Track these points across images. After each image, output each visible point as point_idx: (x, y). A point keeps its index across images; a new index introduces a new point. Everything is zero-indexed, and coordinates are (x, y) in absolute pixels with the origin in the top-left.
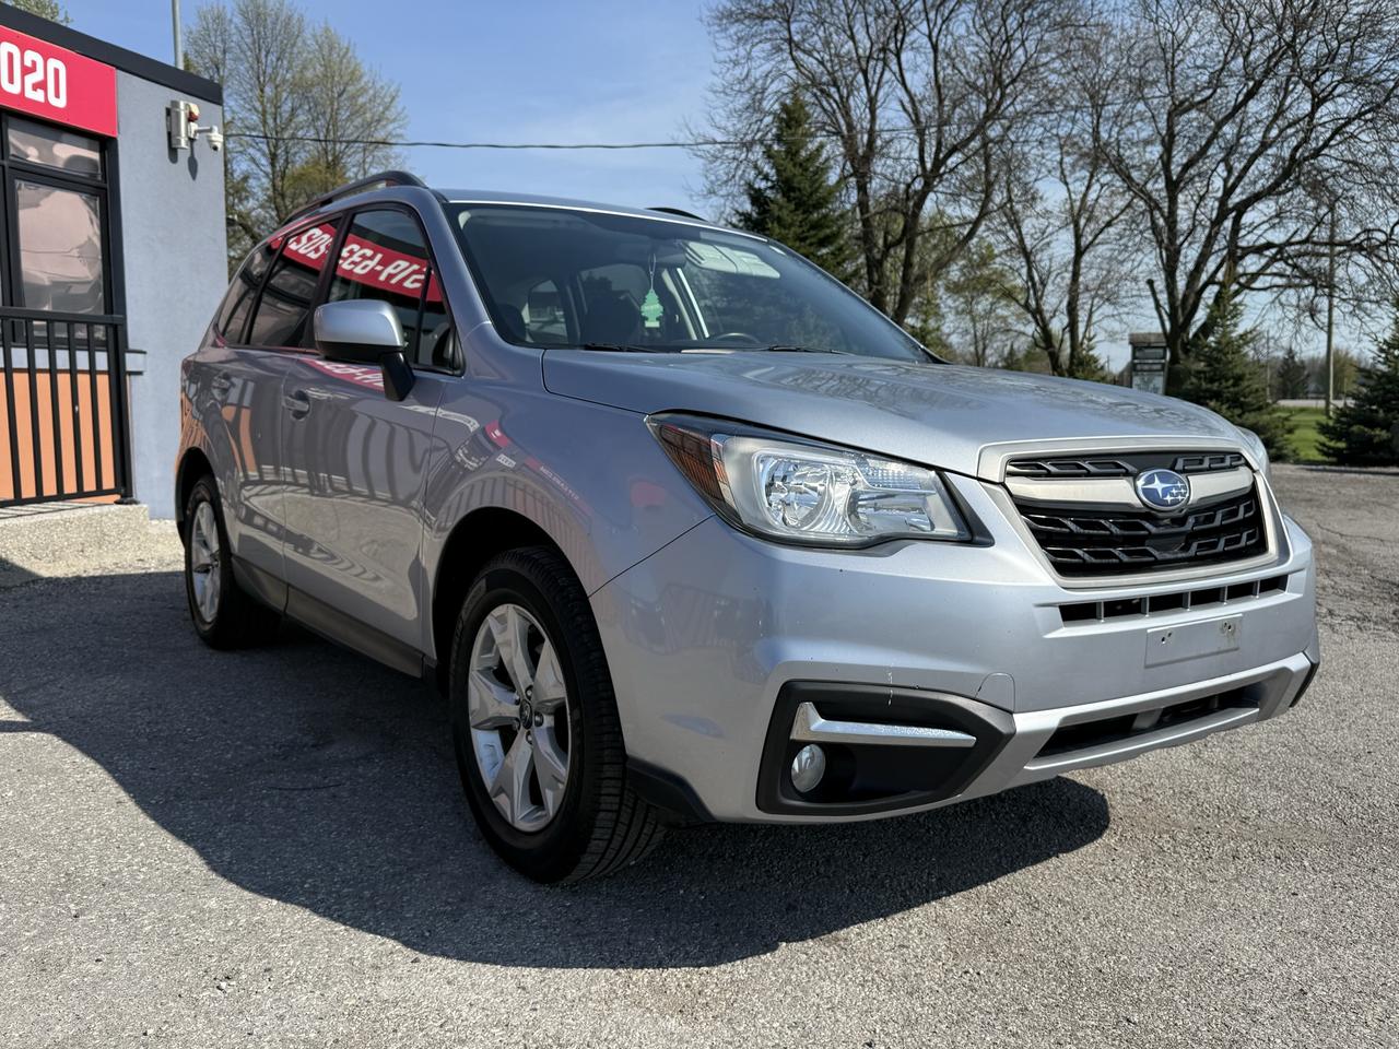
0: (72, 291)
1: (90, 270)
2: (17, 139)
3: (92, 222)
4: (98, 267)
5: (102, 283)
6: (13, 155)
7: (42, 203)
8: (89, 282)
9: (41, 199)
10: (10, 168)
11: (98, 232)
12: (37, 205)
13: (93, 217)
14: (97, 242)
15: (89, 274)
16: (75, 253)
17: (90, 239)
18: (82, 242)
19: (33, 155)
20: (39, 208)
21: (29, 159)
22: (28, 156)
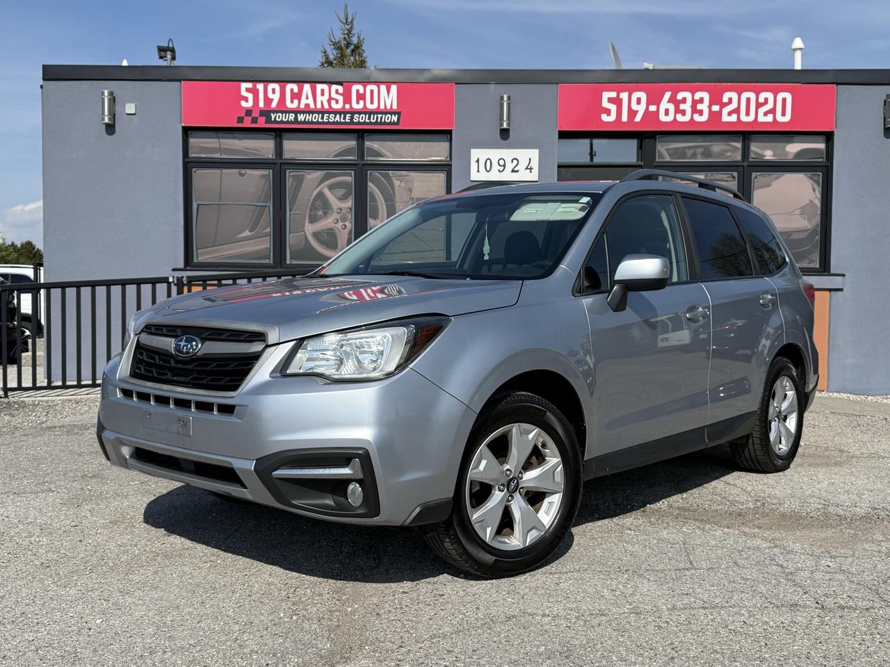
0: (792, 237)
1: (809, 223)
2: (756, 147)
3: (814, 190)
4: (818, 219)
5: (819, 229)
6: (753, 158)
7: (772, 184)
8: (808, 230)
9: (772, 181)
10: (749, 166)
11: (819, 196)
12: (769, 186)
13: (816, 186)
14: (818, 203)
15: (808, 225)
16: (798, 212)
17: (811, 201)
18: (804, 204)
19: (769, 155)
20: (770, 188)
21: (765, 158)
22: (764, 156)
